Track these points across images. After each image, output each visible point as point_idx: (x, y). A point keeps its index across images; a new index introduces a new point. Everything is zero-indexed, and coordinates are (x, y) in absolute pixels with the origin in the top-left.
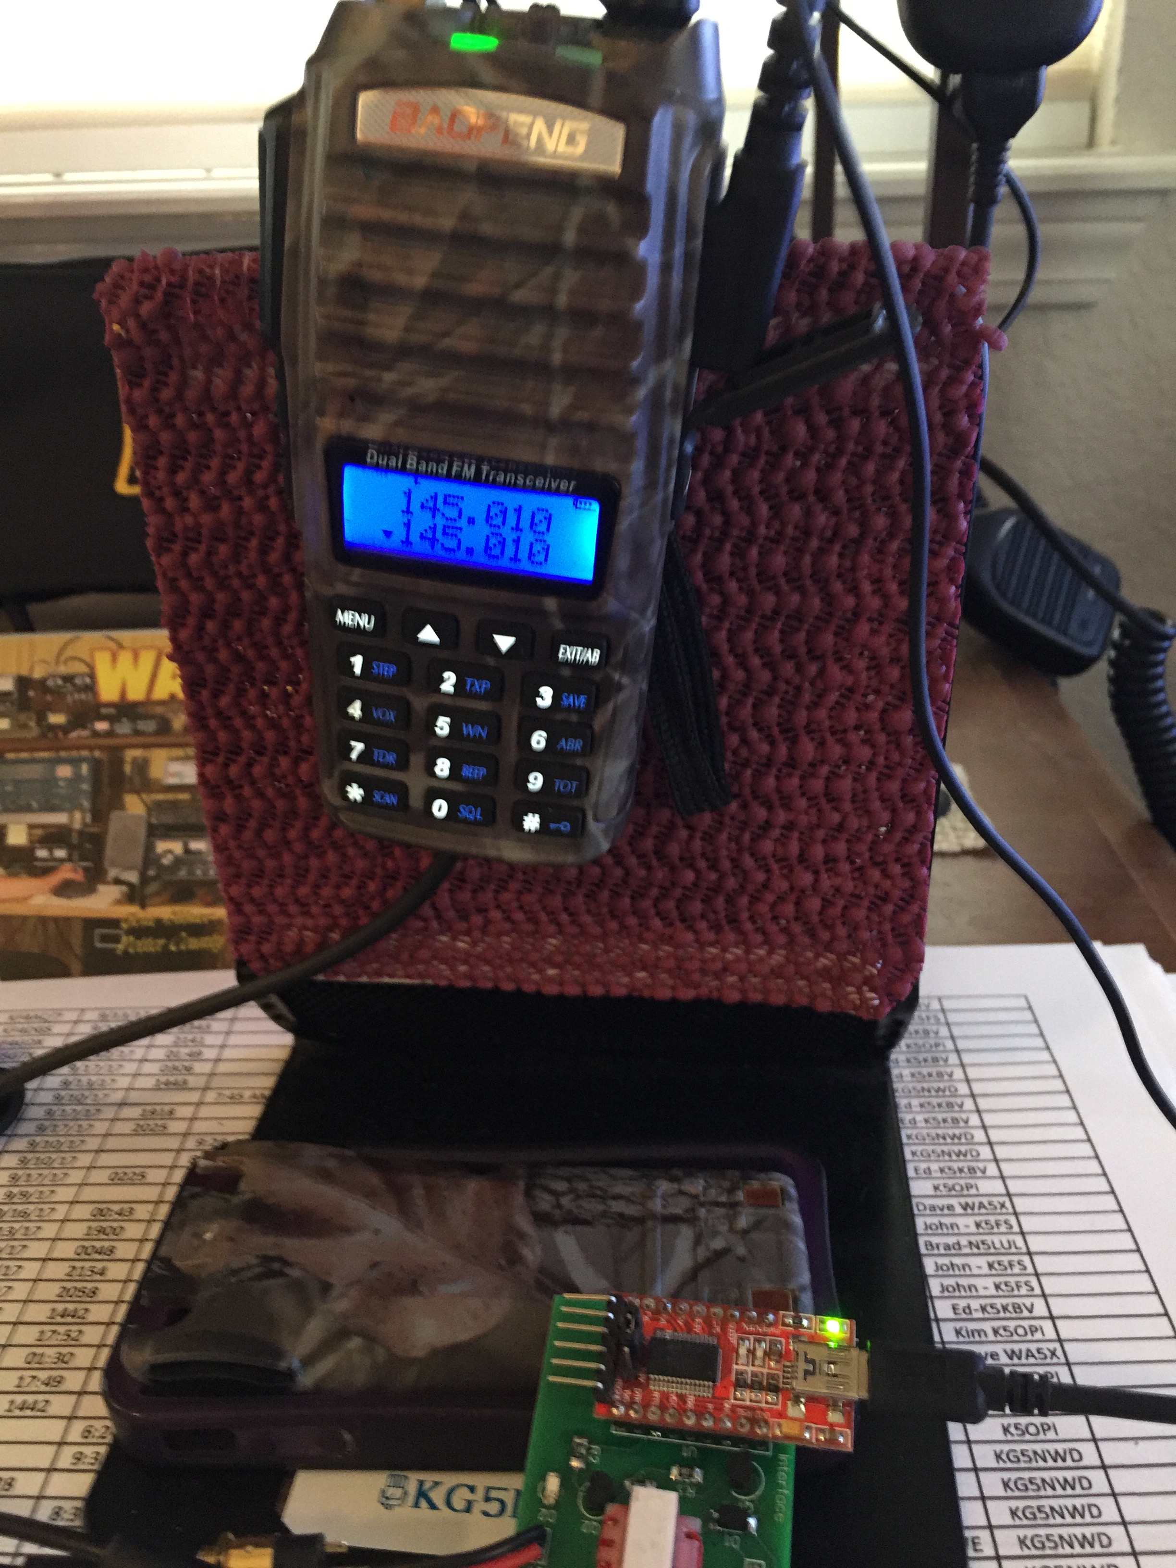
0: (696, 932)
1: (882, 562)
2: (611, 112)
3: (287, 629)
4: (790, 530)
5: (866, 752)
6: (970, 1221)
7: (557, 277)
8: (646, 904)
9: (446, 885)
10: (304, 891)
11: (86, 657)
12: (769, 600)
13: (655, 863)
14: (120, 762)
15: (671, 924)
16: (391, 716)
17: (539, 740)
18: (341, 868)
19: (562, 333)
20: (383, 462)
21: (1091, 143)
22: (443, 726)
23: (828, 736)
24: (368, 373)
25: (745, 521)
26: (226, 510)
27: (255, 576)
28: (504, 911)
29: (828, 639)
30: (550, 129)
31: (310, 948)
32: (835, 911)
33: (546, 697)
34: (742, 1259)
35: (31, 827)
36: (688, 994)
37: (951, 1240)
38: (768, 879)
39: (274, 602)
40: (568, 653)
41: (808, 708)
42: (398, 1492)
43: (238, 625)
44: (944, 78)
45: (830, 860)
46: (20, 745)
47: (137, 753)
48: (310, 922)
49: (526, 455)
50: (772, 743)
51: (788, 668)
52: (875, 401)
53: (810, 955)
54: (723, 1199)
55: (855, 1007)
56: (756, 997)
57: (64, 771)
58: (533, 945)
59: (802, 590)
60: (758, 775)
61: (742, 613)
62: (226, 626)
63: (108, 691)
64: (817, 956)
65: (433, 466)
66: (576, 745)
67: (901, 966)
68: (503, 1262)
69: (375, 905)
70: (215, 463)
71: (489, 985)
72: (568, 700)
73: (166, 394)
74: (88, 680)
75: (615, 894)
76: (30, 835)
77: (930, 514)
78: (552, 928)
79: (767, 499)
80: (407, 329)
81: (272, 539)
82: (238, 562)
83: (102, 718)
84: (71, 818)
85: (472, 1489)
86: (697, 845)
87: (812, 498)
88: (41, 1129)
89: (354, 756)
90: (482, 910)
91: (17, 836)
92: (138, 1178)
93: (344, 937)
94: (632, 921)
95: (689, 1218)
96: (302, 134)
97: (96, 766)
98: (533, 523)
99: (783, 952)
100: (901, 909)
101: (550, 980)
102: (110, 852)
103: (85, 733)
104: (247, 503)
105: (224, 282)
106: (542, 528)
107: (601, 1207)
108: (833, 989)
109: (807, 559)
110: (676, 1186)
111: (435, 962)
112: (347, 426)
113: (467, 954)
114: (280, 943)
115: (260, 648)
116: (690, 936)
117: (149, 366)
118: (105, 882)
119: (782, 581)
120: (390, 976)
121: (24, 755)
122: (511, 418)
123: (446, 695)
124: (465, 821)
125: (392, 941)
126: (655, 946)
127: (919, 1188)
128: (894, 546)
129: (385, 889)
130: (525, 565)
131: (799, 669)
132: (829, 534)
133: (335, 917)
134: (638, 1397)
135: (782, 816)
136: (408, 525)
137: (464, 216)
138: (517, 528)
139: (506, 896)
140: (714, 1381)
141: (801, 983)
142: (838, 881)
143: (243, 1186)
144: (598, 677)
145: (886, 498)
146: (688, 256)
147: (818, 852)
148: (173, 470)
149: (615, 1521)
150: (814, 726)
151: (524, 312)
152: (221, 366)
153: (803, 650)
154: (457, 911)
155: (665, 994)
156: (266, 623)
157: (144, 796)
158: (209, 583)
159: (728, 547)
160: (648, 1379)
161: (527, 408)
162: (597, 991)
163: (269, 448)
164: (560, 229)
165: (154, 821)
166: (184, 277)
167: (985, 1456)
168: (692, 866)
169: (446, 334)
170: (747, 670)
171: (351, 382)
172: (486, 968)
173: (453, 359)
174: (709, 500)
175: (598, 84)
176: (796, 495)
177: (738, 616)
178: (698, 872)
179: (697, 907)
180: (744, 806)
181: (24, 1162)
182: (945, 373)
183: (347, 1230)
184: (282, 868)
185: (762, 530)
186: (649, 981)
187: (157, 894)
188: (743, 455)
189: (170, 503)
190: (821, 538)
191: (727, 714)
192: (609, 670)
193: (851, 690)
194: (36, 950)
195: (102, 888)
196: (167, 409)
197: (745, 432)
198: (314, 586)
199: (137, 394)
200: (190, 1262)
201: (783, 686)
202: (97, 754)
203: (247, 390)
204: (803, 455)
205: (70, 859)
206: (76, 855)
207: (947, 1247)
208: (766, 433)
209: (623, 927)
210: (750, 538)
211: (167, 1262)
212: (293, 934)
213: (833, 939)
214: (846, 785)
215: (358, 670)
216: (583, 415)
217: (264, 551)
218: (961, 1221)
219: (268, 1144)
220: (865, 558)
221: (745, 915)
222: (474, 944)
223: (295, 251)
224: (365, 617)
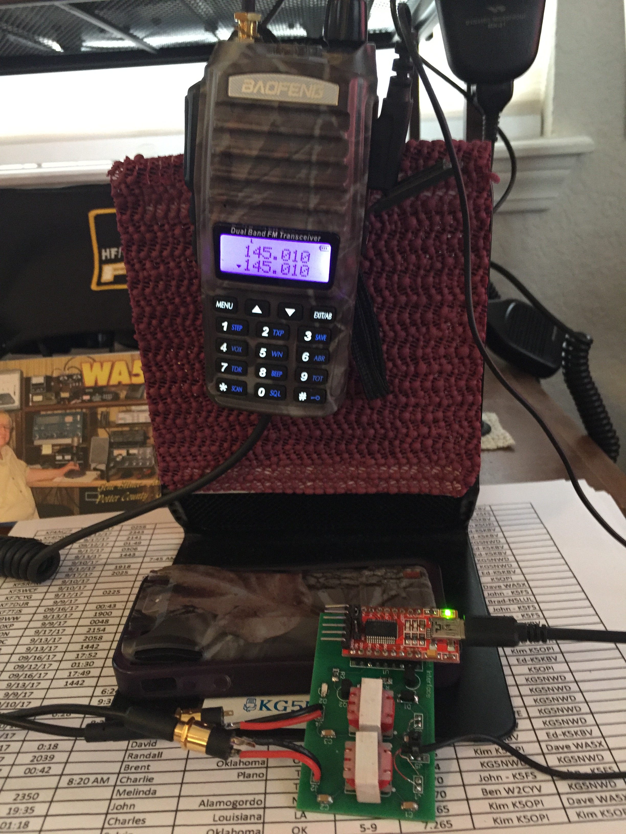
0: (376, 459)
1: (452, 280)
2: (332, 80)
3: (188, 323)
4: (411, 267)
5: (449, 367)
6: (509, 592)
7: (312, 149)
8: (353, 447)
9: (260, 443)
10: (194, 449)
11: (79, 367)
12: (403, 299)
13: (356, 427)
14: (96, 414)
15: (364, 457)
16: (240, 350)
17: (305, 357)
18: (211, 437)
19: (314, 173)
20: (238, 232)
21: (542, 133)
22: (263, 352)
23: (432, 361)
24: (232, 193)
25: (392, 263)
26: (162, 268)
27: (174, 299)
28: (287, 455)
29: (430, 315)
30: (308, 88)
31: (196, 477)
32: (439, 445)
33: (309, 336)
34: (405, 598)
35: (53, 446)
36: (373, 490)
37: (501, 599)
38: (408, 432)
39: (182, 310)
40: (318, 315)
41: (422, 348)
42: (252, 705)
43: (166, 321)
44: (469, 88)
45: (436, 421)
46: (47, 408)
47: (104, 409)
48: (197, 465)
49: (300, 226)
50: (408, 366)
51: (413, 330)
52: (446, 207)
53: (428, 468)
54: (394, 577)
55: (450, 492)
56: (405, 490)
57: (69, 419)
58: (301, 471)
59: (418, 295)
60: (401, 381)
61: (392, 306)
62: (161, 322)
63: (89, 381)
64: (432, 468)
65: (259, 233)
66: (321, 358)
67: (470, 469)
68: (295, 603)
69: (227, 454)
70: (158, 247)
71: (281, 491)
72: (318, 337)
73: (136, 217)
74: (79, 377)
75: (338, 443)
76: (53, 449)
77: (472, 256)
78: (309, 462)
79: (400, 254)
80: (249, 173)
81: (182, 281)
82: (167, 292)
83: (86, 394)
84: (73, 441)
85: (286, 702)
86: (375, 417)
87: (420, 252)
88: (67, 576)
89: (223, 370)
90: (277, 455)
91: (47, 450)
92: (117, 592)
93: (212, 470)
94: (346, 456)
95: (379, 584)
96: (204, 96)
97: (84, 416)
98: (302, 258)
99: (416, 468)
100: (468, 443)
101: (308, 487)
102: (91, 456)
103: (80, 401)
104: (172, 264)
105: (163, 167)
106: (306, 259)
107: (338, 582)
108: (440, 484)
109: (419, 280)
110: (372, 573)
111: (255, 482)
112: (223, 217)
113: (270, 476)
114: (182, 476)
115: (176, 332)
116: (373, 462)
117: (130, 205)
118: (89, 470)
119: (409, 290)
120: (235, 489)
121: (49, 412)
122: (293, 210)
123: (265, 337)
124: (273, 398)
125: (234, 472)
126: (357, 468)
127: (484, 580)
128: (457, 271)
129: (231, 446)
130: (299, 277)
131: (418, 330)
132: (428, 268)
133: (208, 462)
134: (362, 645)
135: (413, 400)
136: (248, 261)
137: (273, 124)
138: (295, 260)
139: (288, 447)
140: (396, 637)
141: (425, 482)
142: (440, 431)
143: (171, 581)
144: (331, 326)
145: (453, 250)
146: (366, 139)
147: (430, 417)
148: (139, 251)
149: (355, 694)
150: (426, 357)
151: (298, 164)
152: (161, 204)
153: (419, 321)
154: (265, 456)
155: (362, 491)
156: (179, 320)
157: (107, 429)
158: (154, 302)
159: (384, 275)
160: (365, 639)
161: (300, 205)
162: (331, 491)
163: (181, 240)
164: (313, 129)
165: (112, 441)
166: (146, 166)
167: (521, 680)
168: (373, 428)
169: (265, 175)
170: (395, 332)
171: (225, 198)
172: (279, 484)
173: (268, 185)
174: (376, 255)
175: (327, 70)
176: (414, 250)
177: (389, 307)
178: (375, 430)
179: (376, 447)
180: (396, 397)
181: (61, 589)
182: (475, 194)
183: (222, 595)
184: (184, 438)
185: (399, 267)
186: (355, 486)
187: (115, 474)
188: (389, 234)
189: (137, 266)
190: (425, 270)
191: (387, 353)
192: (336, 323)
193: (441, 339)
194: (56, 503)
195: (88, 473)
196: (137, 224)
197: (390, 224)
198: (206, 291)
199: (124, 217)
200: (151, 611)
201: (411, 339)
202: (84, 410)
203: (172, 214)
204: (416, 234)
205: (72, 459)
206: (75, 459)
207: (499, 602)
208: (399, 223)
209: (342, 459)
210: (394, 270)
211: (139, 611)
212: (188, 471)
213: (439, 459)
214: (441, 383)
215: (225, 329)
216: (324, 207)
217: (178, 287)
218: (505, 592)
219: (180, 566)
220: (445, 278)
221: (398, 450)
222: (273, 471)
223: (201, 144)
224: (229, 304)
